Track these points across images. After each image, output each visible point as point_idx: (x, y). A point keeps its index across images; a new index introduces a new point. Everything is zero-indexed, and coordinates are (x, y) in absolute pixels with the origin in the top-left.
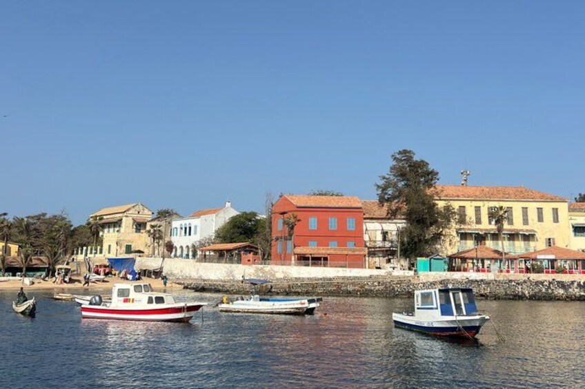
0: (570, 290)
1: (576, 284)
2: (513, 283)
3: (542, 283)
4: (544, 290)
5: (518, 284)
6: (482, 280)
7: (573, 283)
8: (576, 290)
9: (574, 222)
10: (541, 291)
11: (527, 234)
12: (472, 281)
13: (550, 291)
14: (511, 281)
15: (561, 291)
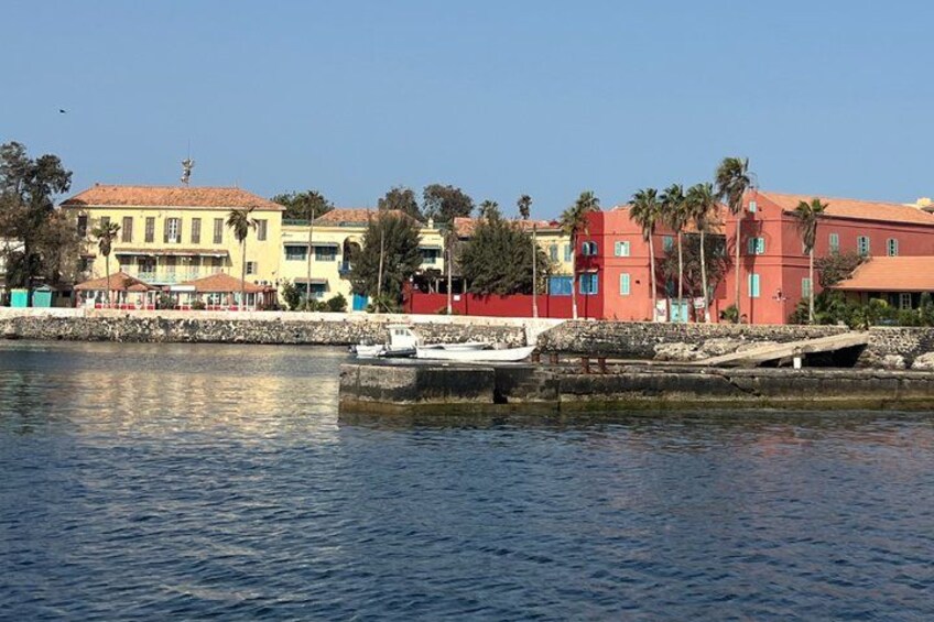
0: (173, 331)
1: (182, 323)
2: (105, 322)
3: (140, 321)
4: (140, 330)
5: (110, 323)
6: (66, 318)
7: (179, 321)
8: (180, 330)
9: (287, 239)
10: (135, 331)
11: (218, 256)
12: (54, 319)
13: (147, 332)
14: (102, 319)
15: (161, 332)
